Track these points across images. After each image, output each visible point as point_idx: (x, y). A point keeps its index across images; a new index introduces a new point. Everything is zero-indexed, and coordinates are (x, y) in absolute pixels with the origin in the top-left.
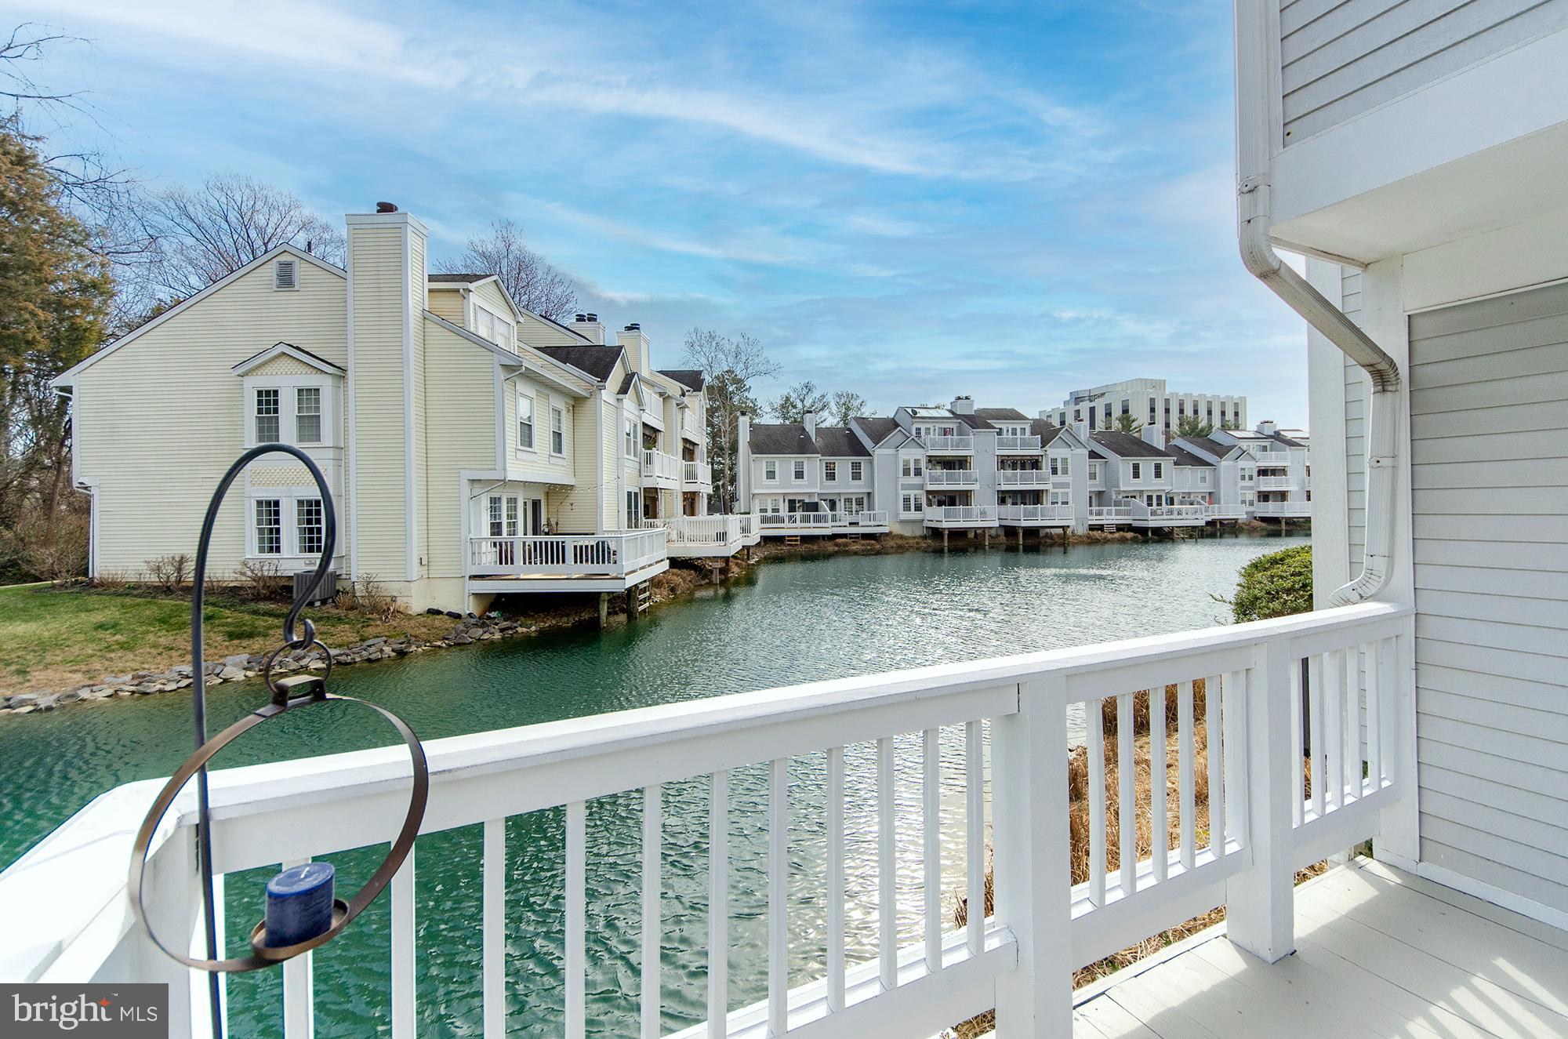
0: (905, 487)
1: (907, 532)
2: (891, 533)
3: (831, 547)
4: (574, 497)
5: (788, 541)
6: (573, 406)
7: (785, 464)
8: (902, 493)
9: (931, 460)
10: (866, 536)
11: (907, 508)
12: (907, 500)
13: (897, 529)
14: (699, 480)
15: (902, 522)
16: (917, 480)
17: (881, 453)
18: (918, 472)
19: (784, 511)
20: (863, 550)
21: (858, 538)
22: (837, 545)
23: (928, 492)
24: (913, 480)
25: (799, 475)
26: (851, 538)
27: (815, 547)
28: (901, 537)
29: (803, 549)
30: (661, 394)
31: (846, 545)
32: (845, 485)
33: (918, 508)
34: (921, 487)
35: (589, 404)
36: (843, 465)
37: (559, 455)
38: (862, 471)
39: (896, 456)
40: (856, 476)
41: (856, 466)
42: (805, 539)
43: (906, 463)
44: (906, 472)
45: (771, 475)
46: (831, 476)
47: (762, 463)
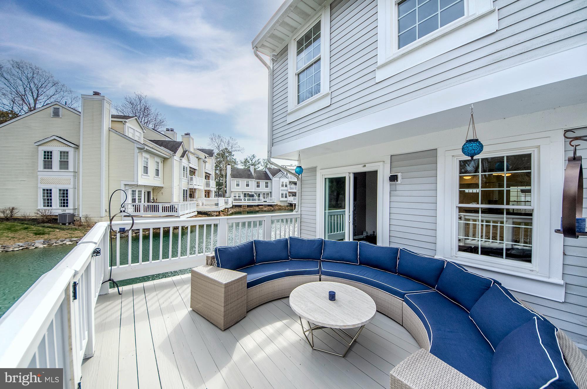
0: (282, 190)
1: (282, 205)
2: (277, 205)
3: (257, 209)
4: (163, 191)
5: (243, 207)
6: (164, 161)
7: (243, 182)
8: (281, 192)
9: (290, 182)
10: (269, 206)
11: (282, 197)
12: (282, 194)
13: (279, 203)
14: (211, 186)
15: (281, 201)
16: (286, 188)
17: (275, 179)
18: (286, 186)
19: (242, 197)
20: (268, 210)
21: (266, 206)
22: (259, 208)
23: (289, 192)
24: (285, 188)
25: (248, 185)
26: (264, 206)
27: (252, 209)
28: (280, 206)
29: (248, 209)
30: (197, 157)
31: (262, 208)
32: (262, 189)
33: (286, 197)
34: (287, 190)
35: (169, 160)
36: (262, 183)
37: (158, 177)
38: (269, 185)
39: (279, 180)
40: (267, 187)
41: (267, 183)
42: (248, 206)
43: (283, 182)
44: (283, 186)
45: (238, 185)
46: (258, 186)
47: (235, 181)
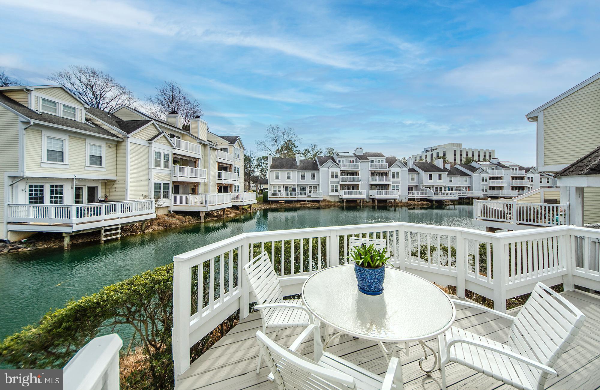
0: (331, 182)
1: (332, 200)
2: (326, 200)
3: (298, 205)
4: (116, 185)
5: (280, 202)
6: (117, 145)
7: (283, 173)
8: (330, 185)
9: (343, 172)
10: (313, 201)
11: (332, 190)
12: (332, 187)
13: (328, 199)
14: (223, 178)
15: (331, 196)
16: (336, 180)
17: (323, 169)
18: (337, 177)
19: (283, 191)
20: (311, 207)
21: (310, 202)
22: (301, 204)
23: (341, 184)
24: (335, 180)
25: (289, 177)
26: (307, 202)
27: (291, 205)
28: (329, 202)
29: (286, 206)
30: (201, 143)
31: (304, 204)
32: (308, 181)
33: (337, 190)
34: (338, 182)
36: (308, 174)
38: (316, 176)
39: (329, 170)
40: (314, 178)
41: (313, 174)
42: (286, 202)
43: (332, 173)
44: (332, 177)
45: (277, 177)
46: (303, 178)
47: (275, 172)
